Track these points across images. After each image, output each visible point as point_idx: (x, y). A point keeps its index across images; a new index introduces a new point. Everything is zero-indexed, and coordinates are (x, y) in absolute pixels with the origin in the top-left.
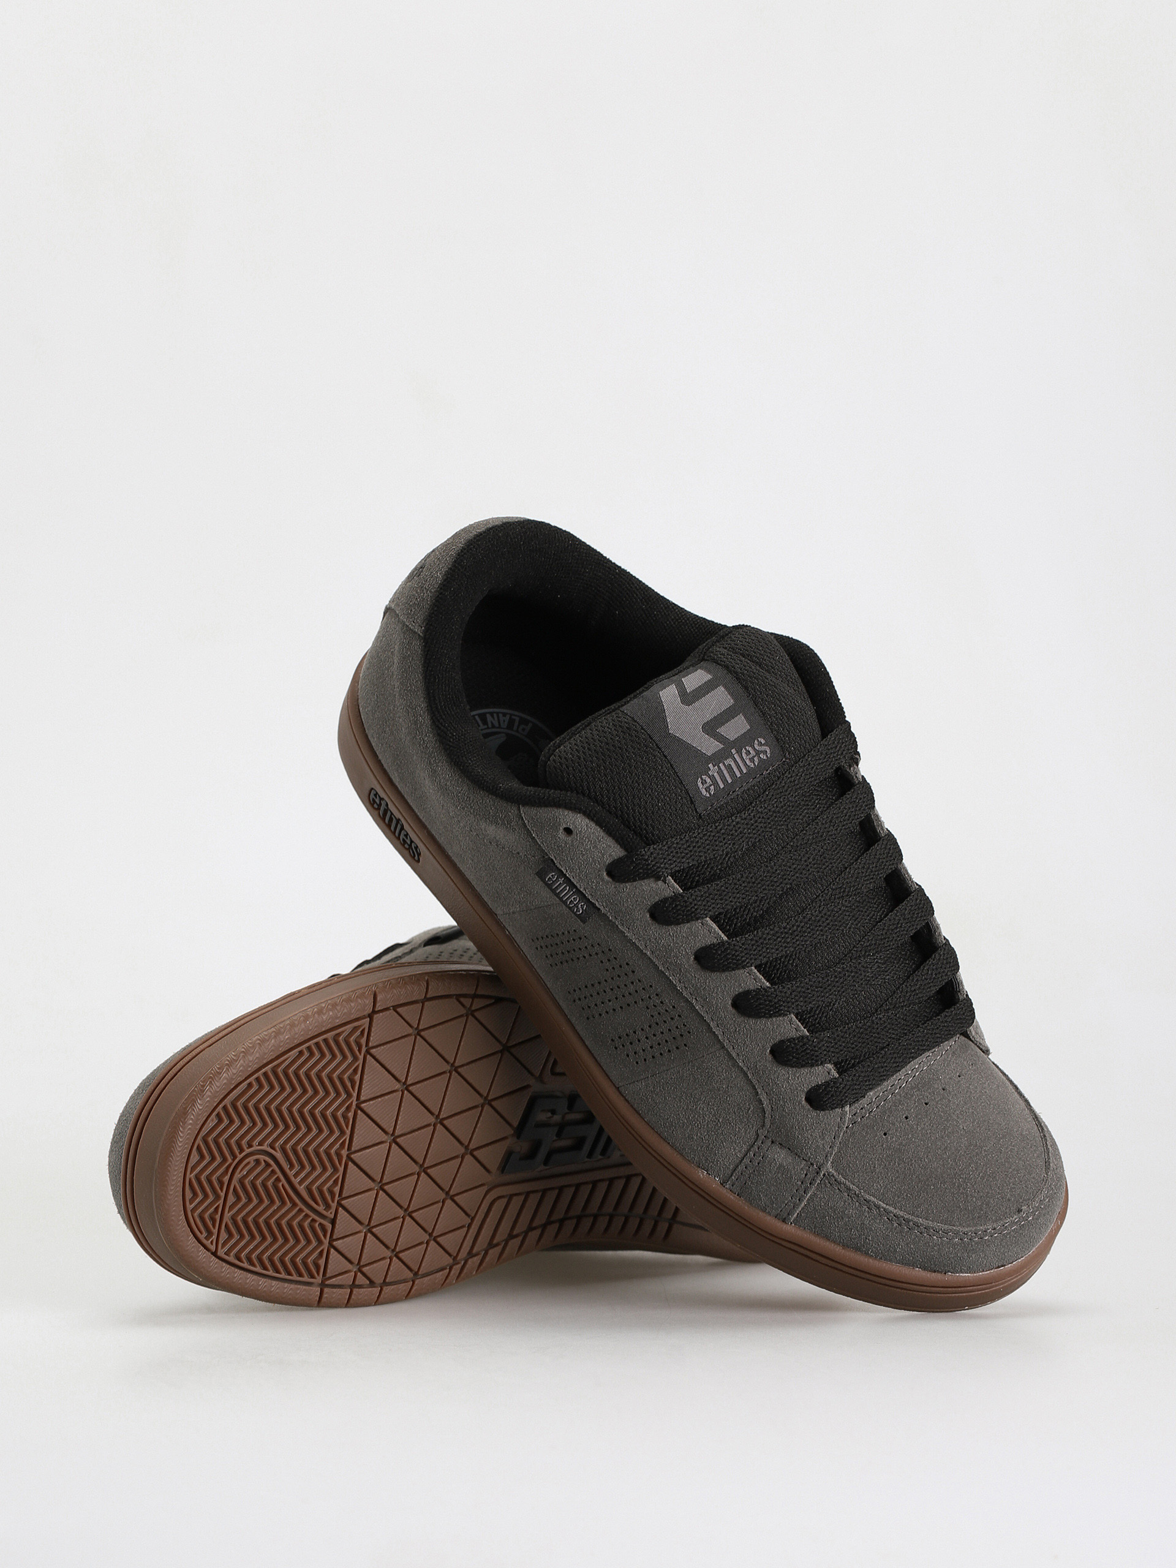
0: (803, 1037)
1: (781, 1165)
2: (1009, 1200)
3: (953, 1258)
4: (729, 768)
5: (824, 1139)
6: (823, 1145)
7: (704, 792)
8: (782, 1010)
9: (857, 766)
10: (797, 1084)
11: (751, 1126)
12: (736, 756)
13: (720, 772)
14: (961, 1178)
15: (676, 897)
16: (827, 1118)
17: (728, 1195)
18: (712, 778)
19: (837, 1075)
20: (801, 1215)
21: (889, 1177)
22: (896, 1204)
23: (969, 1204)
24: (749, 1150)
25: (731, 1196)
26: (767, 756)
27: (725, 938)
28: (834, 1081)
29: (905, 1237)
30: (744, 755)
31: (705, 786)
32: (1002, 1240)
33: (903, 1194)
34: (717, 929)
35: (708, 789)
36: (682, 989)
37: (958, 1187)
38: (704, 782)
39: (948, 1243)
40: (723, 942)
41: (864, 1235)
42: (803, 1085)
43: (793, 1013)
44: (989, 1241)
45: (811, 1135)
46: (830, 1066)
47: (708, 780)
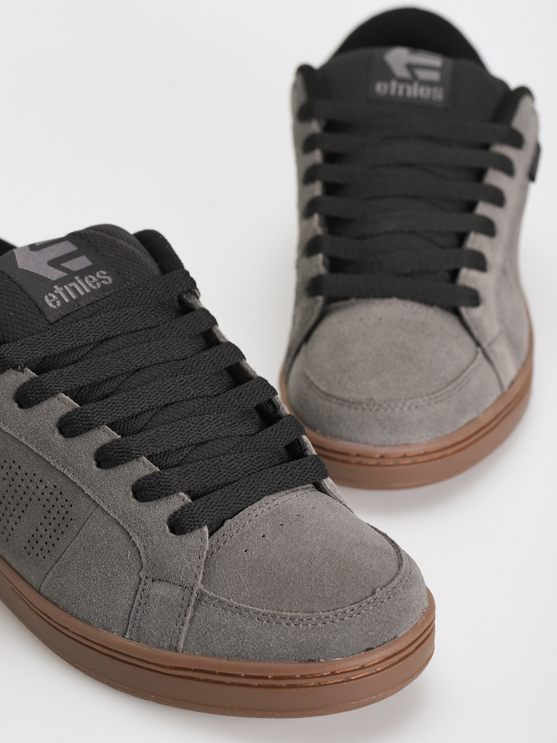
0: (155, 473)
1: (163, 598)
2: (364, 586)
3: (320, 641)
4: (74, 289)
5: (190, 561)
6: (191, 565)
7: (51, 305)
8: (133, 454)
9: (198, 298)
10: (158, 515)
11: (133, 571)
12: (79, 281)
13: (65, 291)
14: (316, 573)
15: (32, 381)
16: (189, 541)
17: (129, 643)
18: (58, 295)
19: (190, 501)
20: (188, 639)
21: (253, 583)
22: (262, 605)
23: (327, 593)
24: (136, 595)
25: (132, 644)
26: (109, 283)
27: (78, 406)
28: (188, 506)
29: (274, 631)
30: (87, 281)
31: (52, 301)
32: (362, 619)
33: (267, 595)
34: (71, 401)
35: (54, 303)
36: (54, 464)
37: (315, 580)
38: (50, 298)
39: (313, 628)
40: (77, 409)
41: (240, 639)
42: (164, 515)
43: (145, 455)
44: (349, 621)
45: (179, 560)
46: (182, 494)
47: (54, 297)
